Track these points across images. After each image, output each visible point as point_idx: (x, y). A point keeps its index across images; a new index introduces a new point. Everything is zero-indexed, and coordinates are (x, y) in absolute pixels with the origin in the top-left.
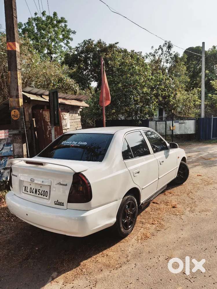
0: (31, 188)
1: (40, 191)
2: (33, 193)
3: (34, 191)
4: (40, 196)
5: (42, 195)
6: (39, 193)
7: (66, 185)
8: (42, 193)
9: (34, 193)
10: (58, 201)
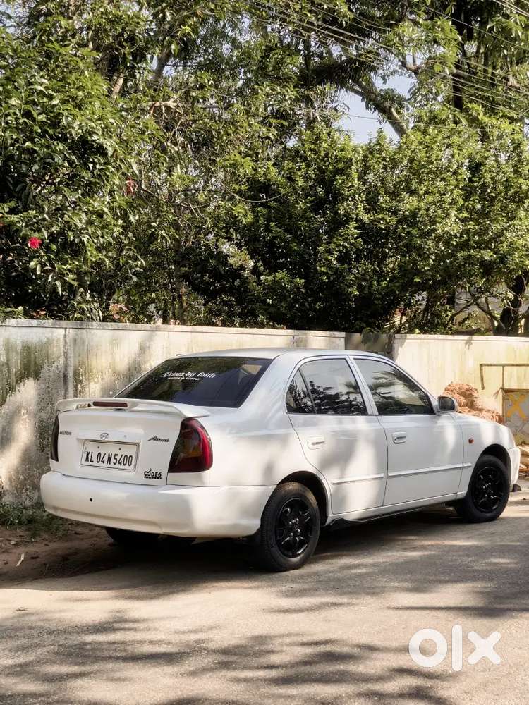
0: (99, 453)
1: (118, 458)
2: (103, 462)
3: (106, 459)
4: (118, 466)
5: (120, 463)
6: (115, 461)
7: (167, 440)
8: (122, 460)
9: (106, 462)
10: (150, 470)
